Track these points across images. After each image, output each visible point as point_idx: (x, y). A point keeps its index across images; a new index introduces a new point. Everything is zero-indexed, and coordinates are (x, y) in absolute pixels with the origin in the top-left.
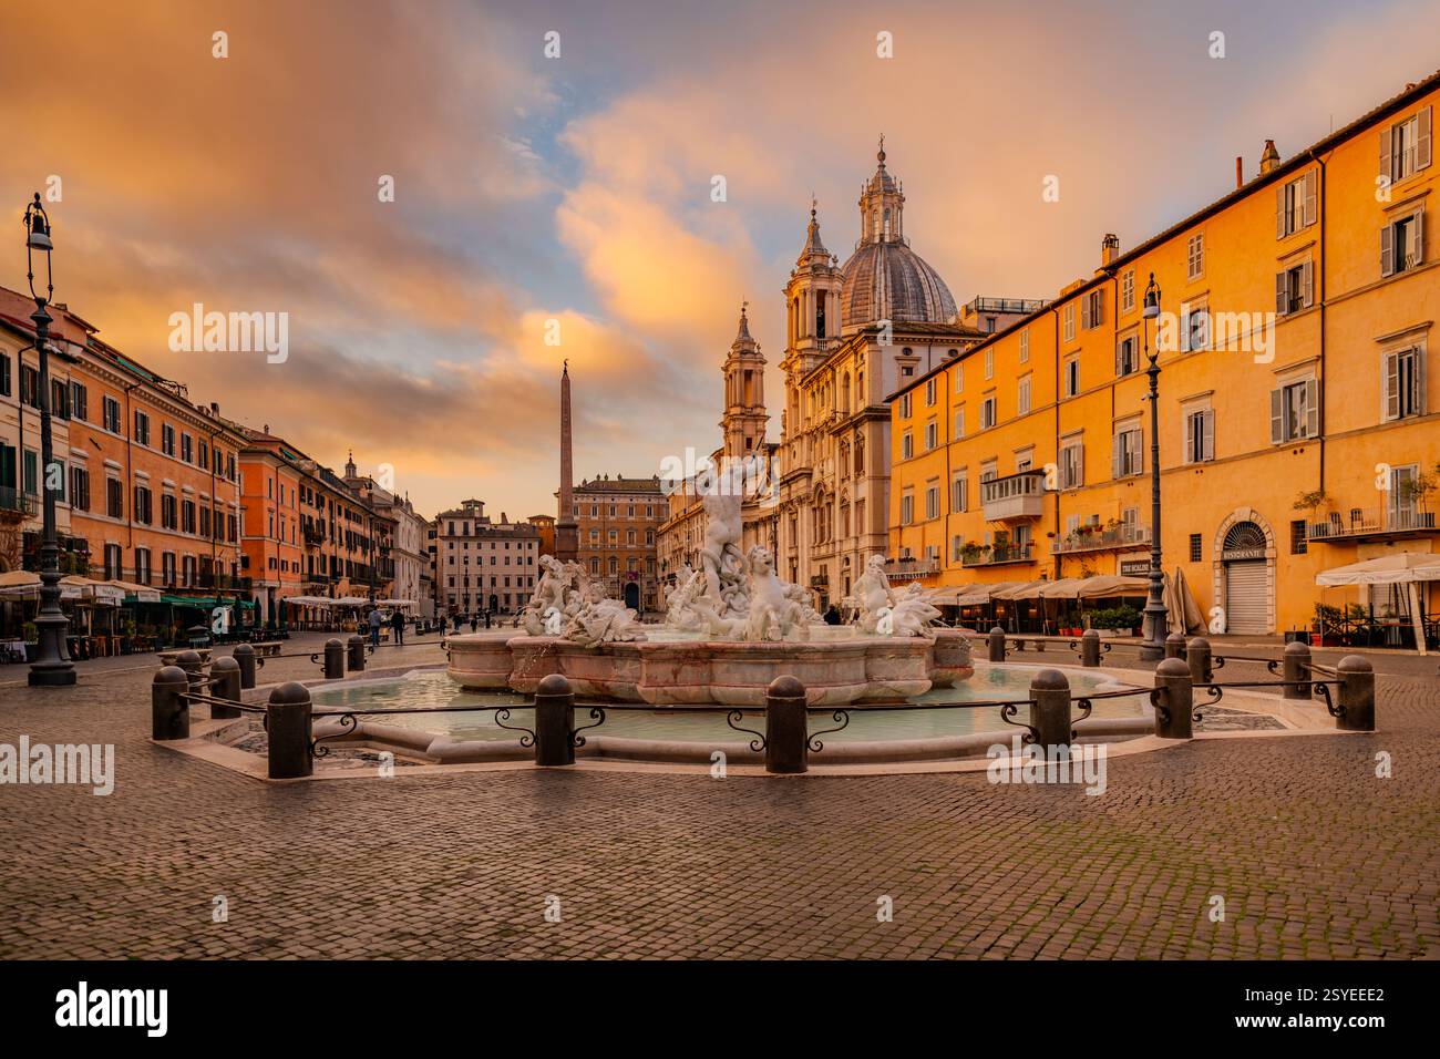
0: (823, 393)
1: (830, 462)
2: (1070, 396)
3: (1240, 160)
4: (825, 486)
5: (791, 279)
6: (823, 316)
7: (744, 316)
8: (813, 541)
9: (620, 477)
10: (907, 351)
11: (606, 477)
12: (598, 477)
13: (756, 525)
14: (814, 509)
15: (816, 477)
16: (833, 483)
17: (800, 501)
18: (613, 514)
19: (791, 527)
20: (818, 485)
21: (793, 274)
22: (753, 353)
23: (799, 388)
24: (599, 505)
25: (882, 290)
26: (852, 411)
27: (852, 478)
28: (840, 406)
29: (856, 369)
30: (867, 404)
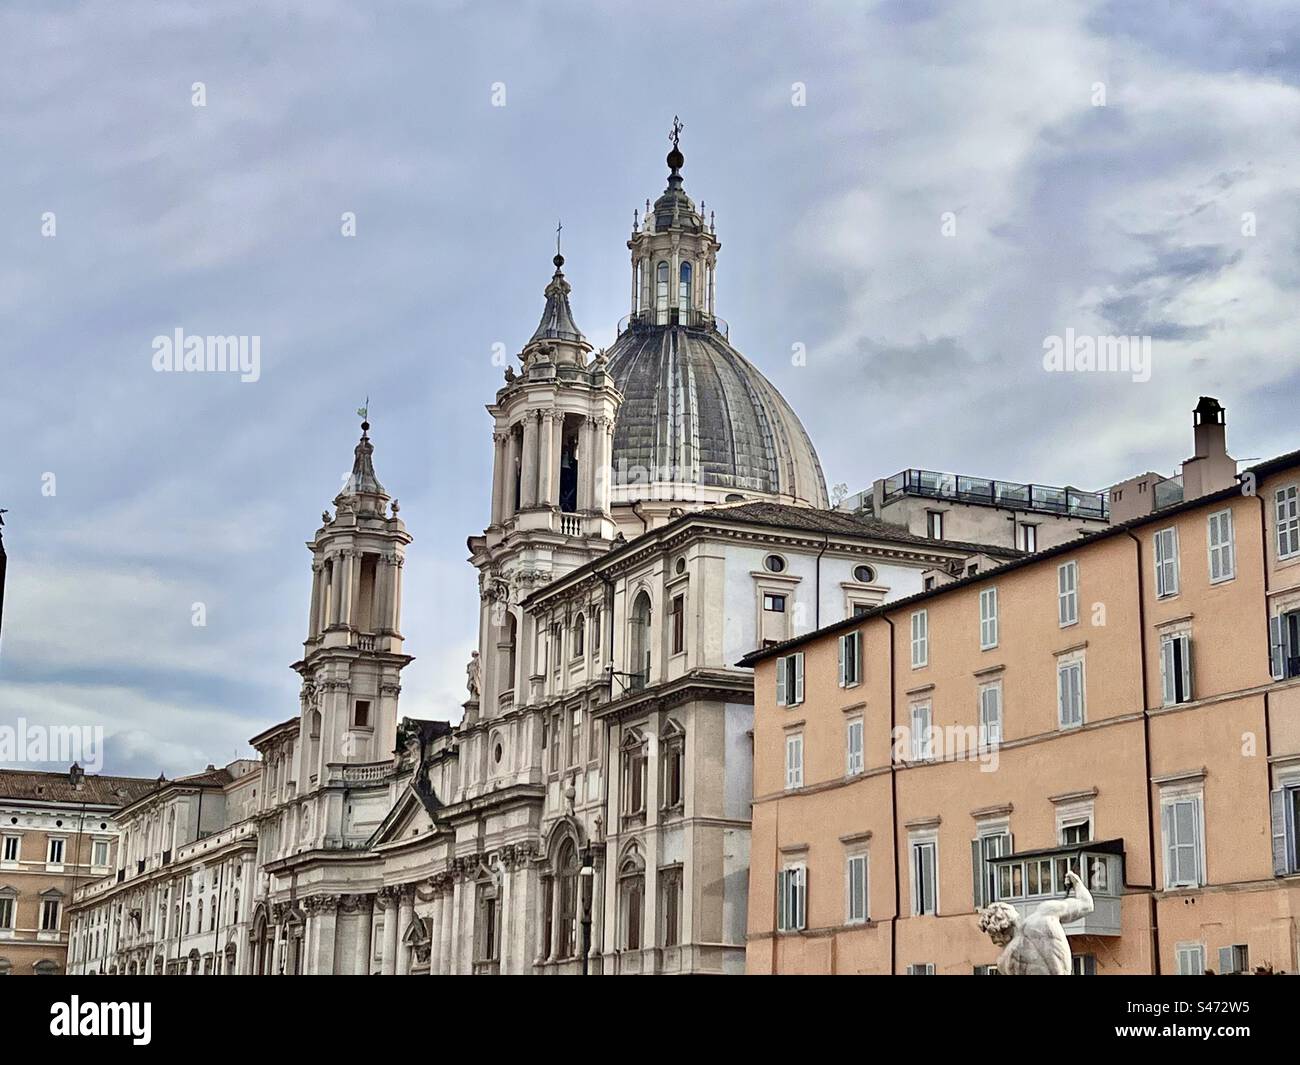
0: (579, 629)
1: (594, 777)
2: (1173, 702)
4: (580, 829)
5: (507, 386)
7: (365, 439)
8: (539, 950)
10: (777, 563)
14: (548, 880)
15: (555, 804)
16: (602, 825)
17: (511, 857)
19: (483, 917)
20: (561, 826)
21: (511, 377)
22: (382, 519)
23: (519, 613)
25: (680, 421)
26: (655, 678)
27: (652, 818)
28: (622, 661)
29: (668, 589)
30: (692, 665)
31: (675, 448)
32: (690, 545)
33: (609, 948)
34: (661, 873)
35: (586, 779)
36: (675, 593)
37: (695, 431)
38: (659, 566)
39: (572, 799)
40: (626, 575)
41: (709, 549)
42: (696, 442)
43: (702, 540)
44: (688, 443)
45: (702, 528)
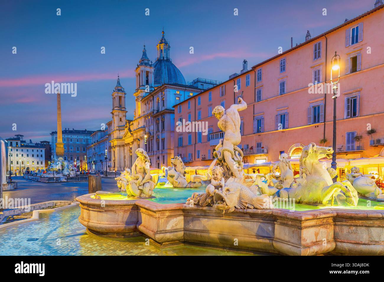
3: (292, 38)
5: (137, 67)
6: (148, 79)
9: (73, 129)
11: (69, 129)
12: (66, 129)
13: (123, 146)
15: (147, 130)
18: (71, 141)
21: (138, 66)
22: (122, 91)
23: (141, 102)
24: (66, 138)
26: (160, 110)
27: (160, 131)
28: (156, 108)
29: (162, 97)
30: (165, 108)
31: (164, 78)
32: (165, 89)
33: (155, 150)
34: (162, 139)
35: (151, 126)
36: (163, 97)
37: (167, 76)
38: (160, 93)
39: (149, 129)
40: (155, 95)
41: (168, 90)
42: (167, 77)
43: (166, 88)
44: (166, 77)
45: (166, 86)
